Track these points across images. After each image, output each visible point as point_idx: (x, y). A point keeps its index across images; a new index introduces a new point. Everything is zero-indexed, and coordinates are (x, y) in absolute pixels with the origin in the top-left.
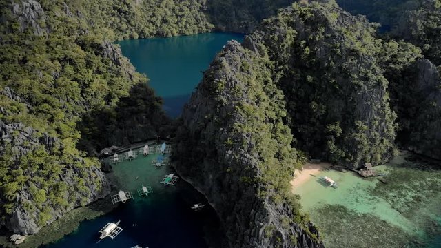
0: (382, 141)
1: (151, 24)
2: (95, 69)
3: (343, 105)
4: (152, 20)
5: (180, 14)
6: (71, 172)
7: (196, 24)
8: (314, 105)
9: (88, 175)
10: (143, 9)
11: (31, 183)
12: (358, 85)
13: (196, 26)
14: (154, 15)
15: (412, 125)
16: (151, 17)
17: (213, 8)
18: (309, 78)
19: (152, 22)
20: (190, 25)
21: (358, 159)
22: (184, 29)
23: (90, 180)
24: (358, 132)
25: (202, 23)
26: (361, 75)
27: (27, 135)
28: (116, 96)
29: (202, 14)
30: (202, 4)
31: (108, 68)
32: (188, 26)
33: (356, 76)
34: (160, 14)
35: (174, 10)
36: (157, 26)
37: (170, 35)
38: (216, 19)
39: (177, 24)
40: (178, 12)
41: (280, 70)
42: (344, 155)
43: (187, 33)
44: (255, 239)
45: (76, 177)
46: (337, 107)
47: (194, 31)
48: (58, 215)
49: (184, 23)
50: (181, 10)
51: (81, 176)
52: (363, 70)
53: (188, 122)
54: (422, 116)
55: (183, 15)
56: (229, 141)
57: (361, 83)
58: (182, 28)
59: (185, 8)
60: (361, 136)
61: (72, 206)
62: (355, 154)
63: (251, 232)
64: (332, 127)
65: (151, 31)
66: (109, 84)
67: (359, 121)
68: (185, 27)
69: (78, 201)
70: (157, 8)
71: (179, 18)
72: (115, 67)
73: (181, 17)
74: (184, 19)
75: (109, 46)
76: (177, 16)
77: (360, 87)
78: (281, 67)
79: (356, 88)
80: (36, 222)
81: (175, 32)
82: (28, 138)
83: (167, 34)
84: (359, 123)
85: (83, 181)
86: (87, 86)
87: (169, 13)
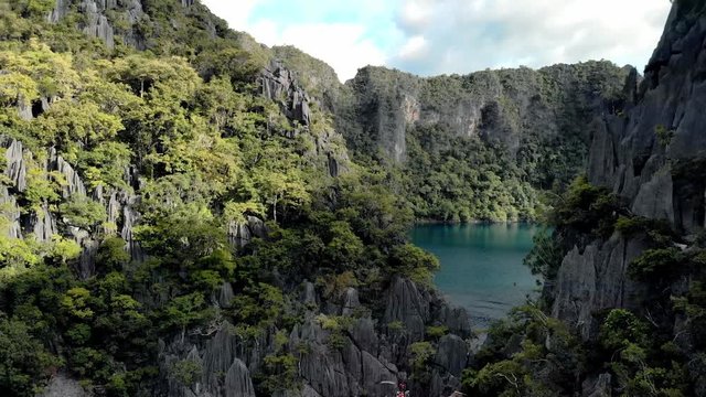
1: (419, 198)
4: (423, 190)
5: (481, 183)
7: (514, 205)
10: (406, 171)
13: (514, 208)
14: (426, 182)
16: (421, 186)
17: (551, 178)
19: (422, 195)
20: (500, 203)
22: (488, 211)
25: (526, 203)
28: (255, 193)
29: (528, 186)
30: (527, 171)
31: (259, 124)
32: (497, 206)
34: (440, 182)
35: (467, 177)
36: (431, 201)
37: (456, 218)
39: (473, 201)
40: (475, 180)
43: (493, 216)
47: (509, 216)
49: (487, 201)
50: (483, 178)
55: (488, 187)
58: (482, 208)
59: (492, 175)
65: (418, 209)
68: (491, 208)
70: (433, 172)
71: (478, 191)
72: (284, 125)
73: (481, 189)
74: (489, 193)
76: (474, 187)
81: (467, 213)
83: (450, 217)
87: (457, 181)
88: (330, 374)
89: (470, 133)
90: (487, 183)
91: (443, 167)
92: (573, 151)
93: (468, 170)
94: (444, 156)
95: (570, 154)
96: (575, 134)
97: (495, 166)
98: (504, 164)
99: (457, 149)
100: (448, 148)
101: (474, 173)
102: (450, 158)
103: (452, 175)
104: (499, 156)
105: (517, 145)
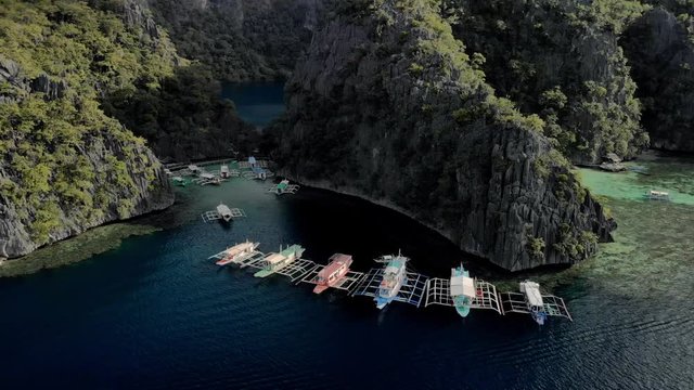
0: (625, 120)
2: (114, 37)
3: (560, 62)
5: (217, 51)
6: (99, 144)
7: (244, 68)
8: (515, 64)
9: (133, 157)
11: (16, 157)
12: (580, 27)
13: (244, 71)
15: (656, 104)
17: (269, 46)
18: (500, 23)
20: (234, 67)
21: (597, 145)
22: (225, 74)
23: (138, 167)
24: (590, 101)
25: (253, 66)
26: (581, 14)
27: (7, 75)
28: (156, 78)
29: (253, 52)
30: (251, 40)
31: (136, 40)
32: (231, 69)
33: (573, 15)
35: (206, 45)
38: (275, 61)
39: (213, 65)
40: (213, 48)
41: (452, 15)
42: (574, 140)
43: (230, 78)
44: (518, 183)
45: (109, 155)
46: (551, 64)
47: (242, 76)
48: (74, 227)
49: (224, 65)
50: (218, 46)
51: (120, 156)
52: (583, 7)
53: (313, 82)
54: (670, 89)
55: (223, 54)
56: (415, 66)
57: (585, 23)
58: (220, 71)
59: (225, 43)
60: (596, 107)
61: (100, 215)
62: (590, 138)
63: (504, 175)
64: (551, 94)
66: (142, 61)
67: (591, 82)
68: (228, 71)
69: (113, 209)
71: (216, 57)
72: (148, 39)
73: (218, 55)
74: (224, 58)
75: (137, 7)
76: (213, 54)
77: (583, 30)
78: (453, 10)
79: (578, 31)
80: (28, 229)
82: (8, 80)
84: (590, 84)
85: (122, 166)
86: (102, 58)
87: (198, 49)
88: (208, 149)
89: (203, 6)
90: (222, 50)
91: (185, 36)
92: (284, 24)
93: (205, 38)
94: (186, 25)
95: (282, 26)
96: (285, 10)
97: (227, 36)
98: (233, 34)
99: (194, 20)
100: (187, 19)
101: (211, 41)
102: (191, 29)
103: (194, 44)
104: (229, 27)
105: (242, 18)
